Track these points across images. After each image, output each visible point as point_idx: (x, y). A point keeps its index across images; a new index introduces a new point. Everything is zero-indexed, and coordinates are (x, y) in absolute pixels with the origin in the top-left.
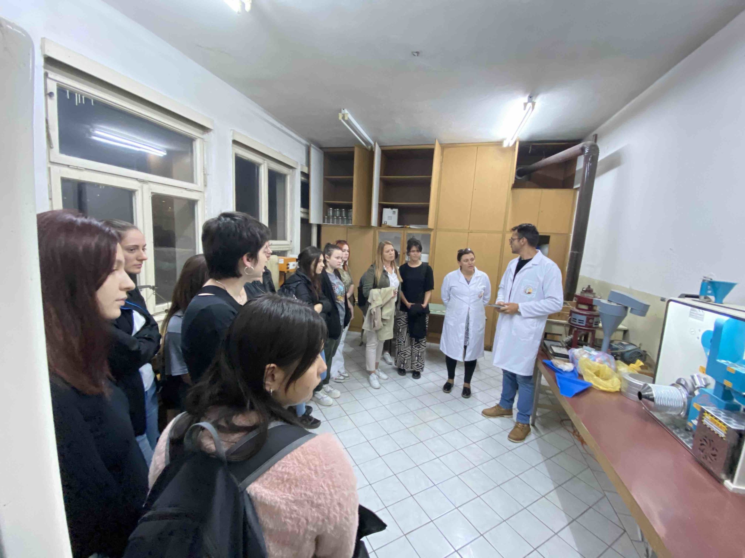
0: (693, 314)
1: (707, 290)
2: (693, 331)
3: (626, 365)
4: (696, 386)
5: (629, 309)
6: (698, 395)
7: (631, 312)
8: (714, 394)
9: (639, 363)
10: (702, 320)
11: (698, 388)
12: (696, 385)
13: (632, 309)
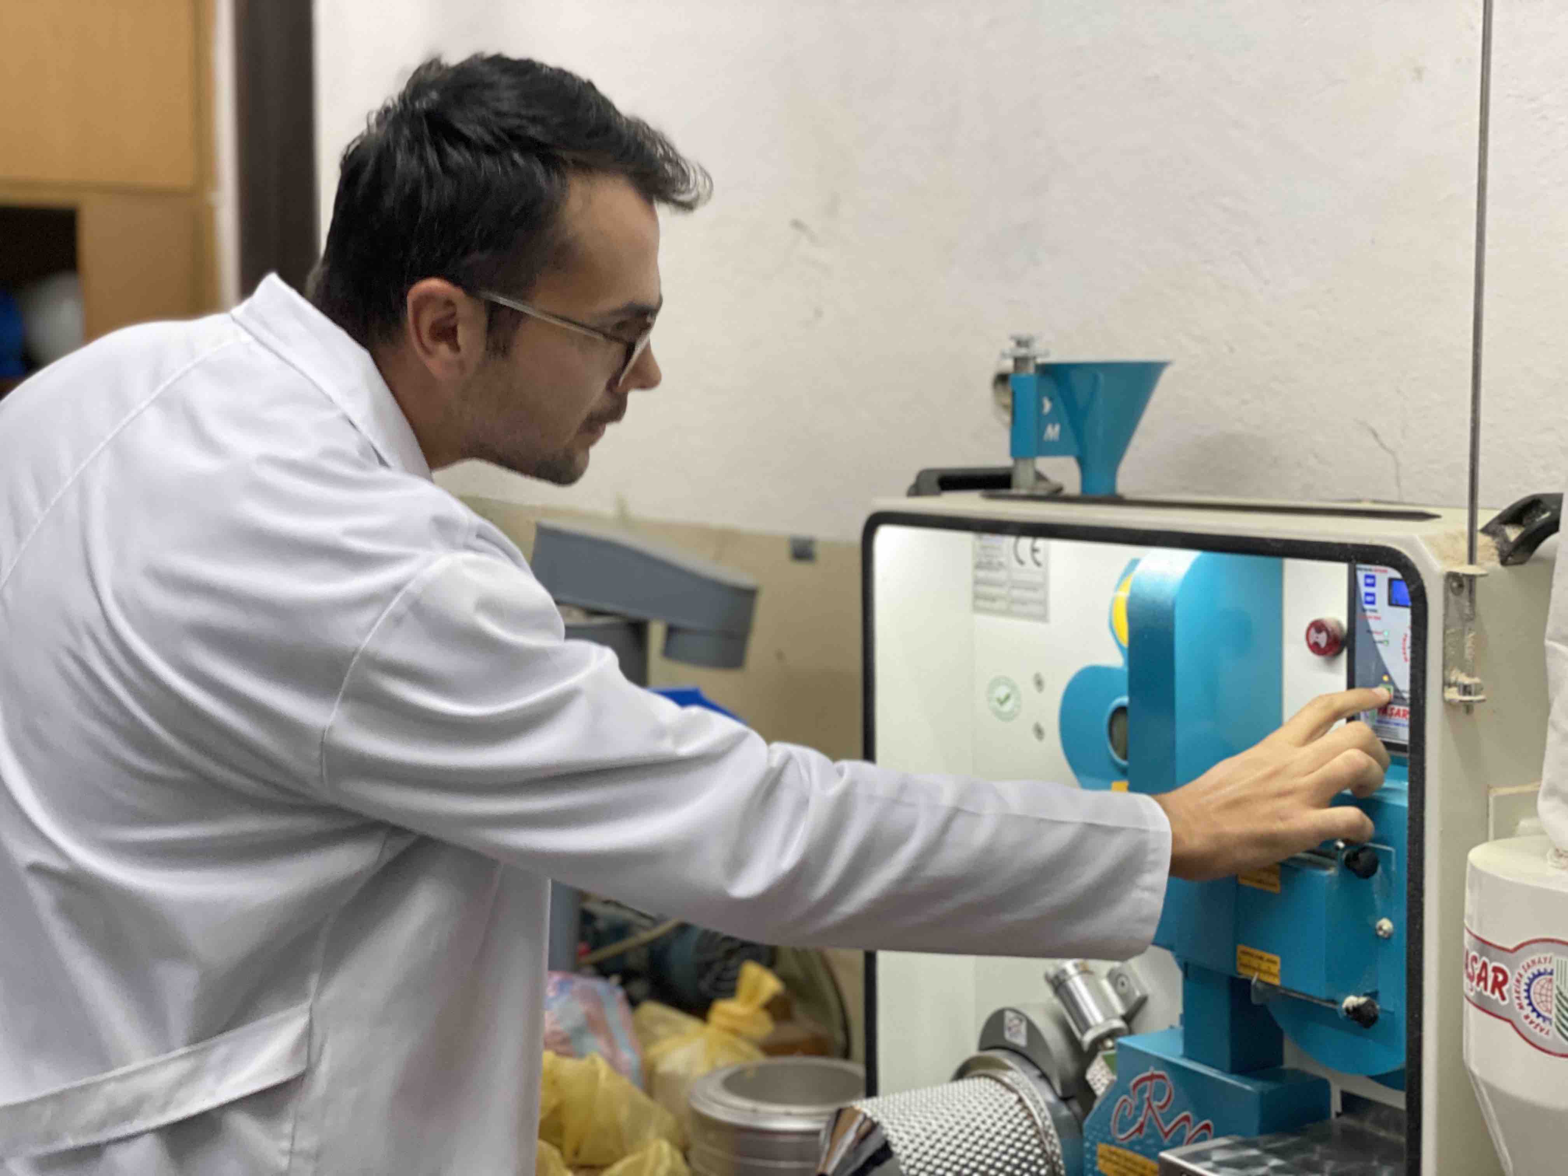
0: (994, 591)
1: (1041, 422)
2: (1008, 697)
3: (690, 1024)
4: (1088, 1038)
5: (656, 634)
6: (1114, 1089)
7: (668, 652)
8: (1188, 1055)
9: (756, 989)
10: (1043, 617)
11: (1098, 1043)
12: (1085, 1025)
13: (671, 631)
